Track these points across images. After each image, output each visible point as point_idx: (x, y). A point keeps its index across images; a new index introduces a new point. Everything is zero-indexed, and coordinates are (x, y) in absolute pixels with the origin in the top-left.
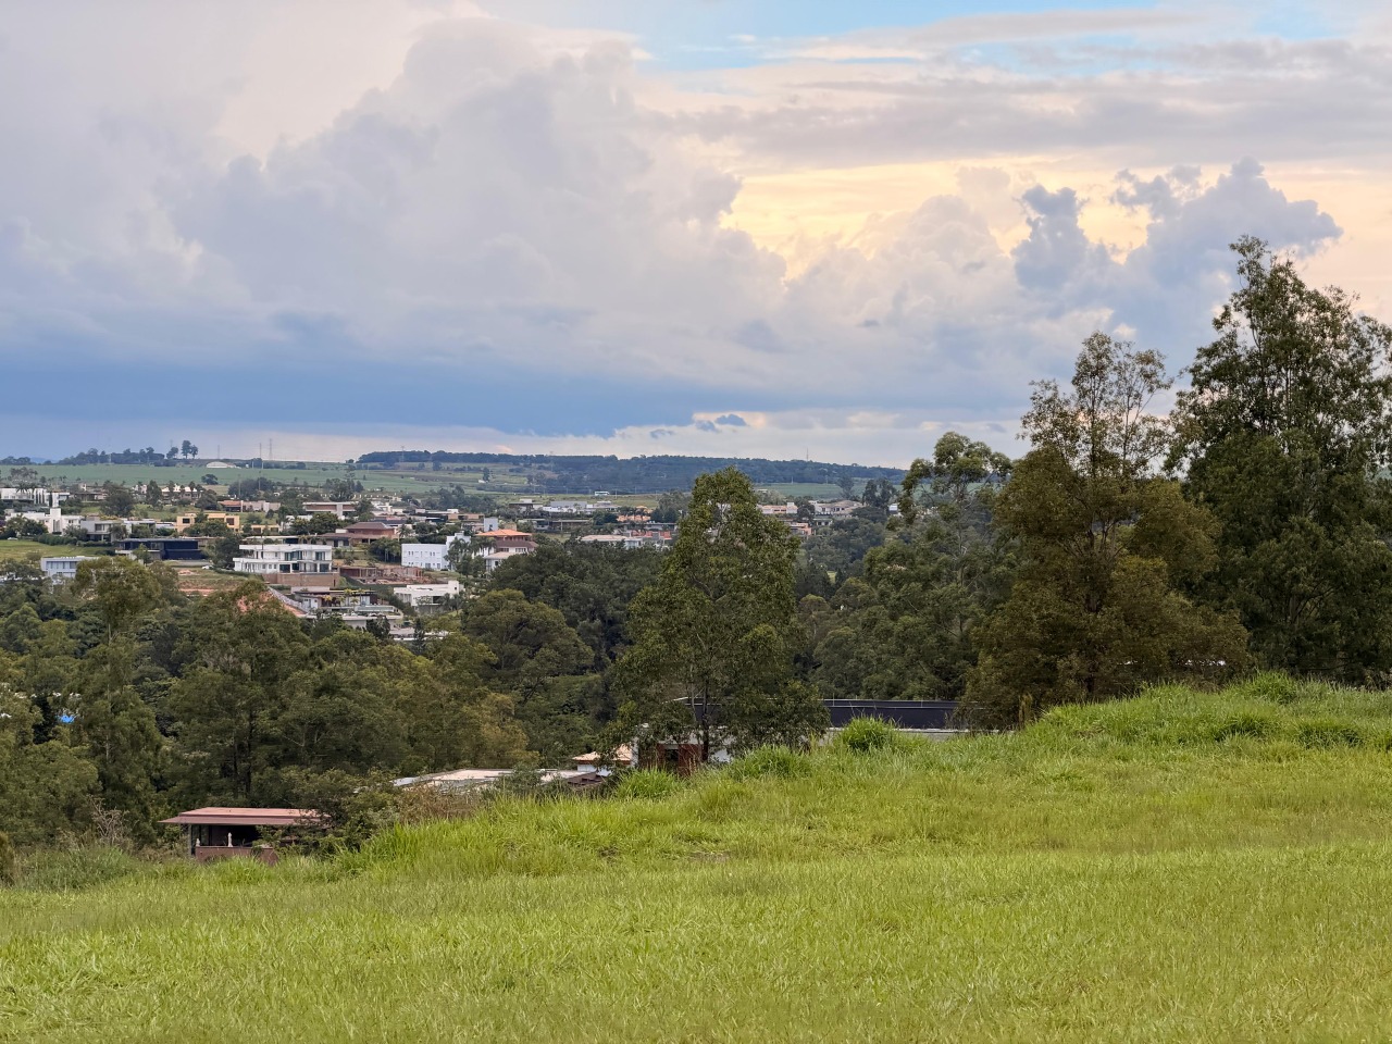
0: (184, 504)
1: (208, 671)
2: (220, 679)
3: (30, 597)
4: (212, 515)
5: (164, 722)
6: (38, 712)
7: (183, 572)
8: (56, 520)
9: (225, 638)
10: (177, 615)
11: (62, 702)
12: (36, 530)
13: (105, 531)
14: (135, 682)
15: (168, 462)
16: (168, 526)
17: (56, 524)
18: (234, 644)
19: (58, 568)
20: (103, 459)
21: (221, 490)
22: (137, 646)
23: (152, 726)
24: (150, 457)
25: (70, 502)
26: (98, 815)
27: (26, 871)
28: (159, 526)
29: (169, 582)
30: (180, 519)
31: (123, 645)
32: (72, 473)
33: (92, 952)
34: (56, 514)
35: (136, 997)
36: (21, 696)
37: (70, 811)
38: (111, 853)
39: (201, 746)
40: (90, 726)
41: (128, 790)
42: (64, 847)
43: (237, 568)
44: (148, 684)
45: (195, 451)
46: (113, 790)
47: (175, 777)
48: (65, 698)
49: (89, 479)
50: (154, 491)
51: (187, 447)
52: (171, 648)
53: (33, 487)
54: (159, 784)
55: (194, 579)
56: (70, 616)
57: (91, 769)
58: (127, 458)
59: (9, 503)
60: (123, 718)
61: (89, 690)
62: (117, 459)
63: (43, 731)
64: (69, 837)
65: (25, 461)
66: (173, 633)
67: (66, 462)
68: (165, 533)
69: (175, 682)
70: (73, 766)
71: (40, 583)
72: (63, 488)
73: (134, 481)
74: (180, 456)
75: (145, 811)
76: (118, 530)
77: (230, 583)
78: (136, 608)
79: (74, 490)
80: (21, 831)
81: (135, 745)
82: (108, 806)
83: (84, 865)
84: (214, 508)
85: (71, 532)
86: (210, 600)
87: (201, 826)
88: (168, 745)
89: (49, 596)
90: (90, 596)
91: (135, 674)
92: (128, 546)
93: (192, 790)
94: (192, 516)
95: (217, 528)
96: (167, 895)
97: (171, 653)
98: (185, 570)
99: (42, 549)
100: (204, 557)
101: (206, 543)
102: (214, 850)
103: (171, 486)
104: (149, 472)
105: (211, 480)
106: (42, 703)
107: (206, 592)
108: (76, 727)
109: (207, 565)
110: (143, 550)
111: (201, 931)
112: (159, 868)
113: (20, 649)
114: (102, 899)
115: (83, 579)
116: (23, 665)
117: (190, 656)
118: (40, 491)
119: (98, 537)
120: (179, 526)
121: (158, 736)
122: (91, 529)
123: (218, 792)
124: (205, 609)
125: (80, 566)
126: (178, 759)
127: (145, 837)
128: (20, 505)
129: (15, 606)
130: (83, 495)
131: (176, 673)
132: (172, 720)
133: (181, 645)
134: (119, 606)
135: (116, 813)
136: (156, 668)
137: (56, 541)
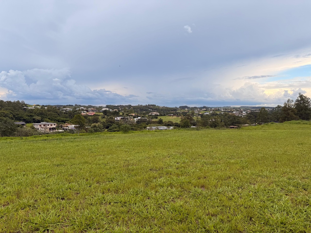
0: (230, 109)
1: (231, 118)
5: (228, 121)
8: (222, 110)
12: (221, 111)
15: (229, 107)
18: (233, 117)
19: (222, 113)
21: (232, 109)
24: (228, 107)
26: (225, 126)
27: (221, 129)
28: (228, 111)
29: (229, 114)
31: (226, 117)
33: (224, 133)
35: (227, 136)
37: (223, 126)
38: (225, 128)
39: (231, 123)
42: (223, 128)
44: (228, 119)
46: (225, 125)
49: (224, 108)
50: (228, 109)
54: (228, 125)
56: (223, 115)
59: (220, 109)
60: (226, 121)
61: (224, 119)
62: (226, 107)
63: (221, 122)
65: (221, 107)
66: (229, 116)
70: (223, 123)
73: (227, 108)
76: (226, 111)
77: (232, 114)
78: (227, 115)
80: (220, 127)
81: (227, 123)
87: (230, 127)
93: (230, 125)
97: (229, 117)
98: (230, 113)
101: (231, 111)
104: (228, 108)
106: (221, 120)
108: (223, 121)
111: (231, 132)
112: (228, 129)
113: (220, 117)
114: (225, 130)
115: (224, 113)
117: (230, 118)
123: (232, 125)
126: (229, 123)
127: (227, 127)
129: (220, 115)
137: (222, 111)
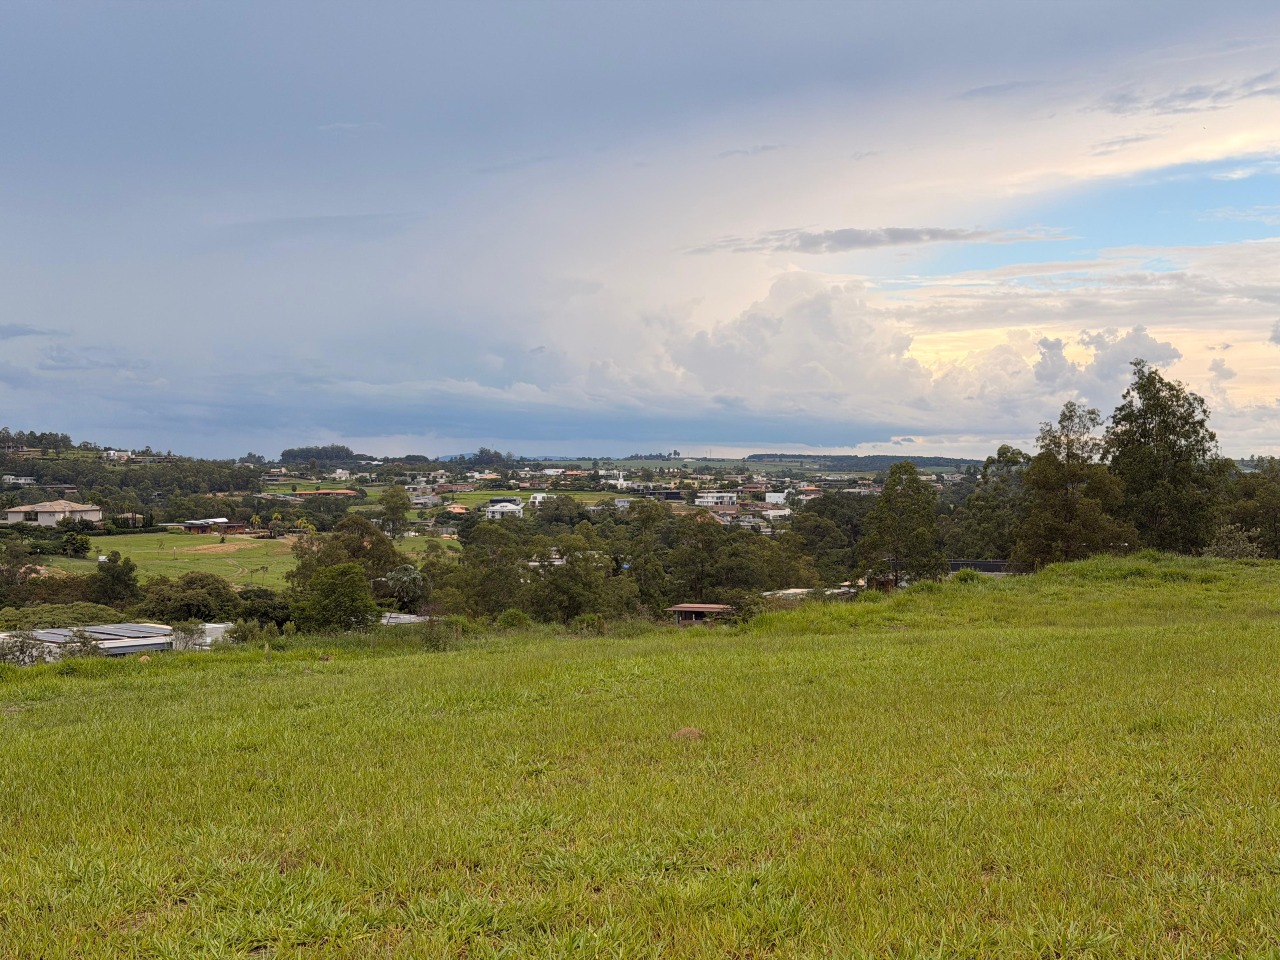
0: (675, 476)
1: (685, 547)
2: (689, 549)
3: (610, 515)
4: (686, 481)
5: (666, 568)
6: (614, 563)
7: (674, 505)
8: (621, 483)
9: (691, 532)
10: (671, 523)
11: (624, 559)
12: (613, 488)
13: (641, 488)
14: (655, 550)
15: (668, 459)
16: (668, 486)
17: (622, 485)
18: (695, 535)
19: (622, 503)
20: (641, 457)
21: (689, 471)
22: (655, 536)
23: (661, 569)
24: (660, 457)
25: (627, 476)
26: (639, 606)
27: (610, 630)
28: (664, 486)
29: (668, 509)
30: (672, 483)
31: (649, 536)
32: (628, 464)
33: (636, 665)
34: (621, 481)
35: (654, 684)
36: (607, 557)
37: (627, 604)
38: (644, 623)
39: (681, 578)
40: (636, 569)
41: (651, 596)
42: (625, 620)
43: (697, 503)
44: (660, 552)
45: (679, 454)
46: (645, 596)
47: (671, 591)
48: (625, 558)
49: (634, 466)
50: (662, 470)
51: (676, 453)
52: (669, 537)
53: (612, 469)
54: (664, 594)
55: (678, 508)
56: (627, 523)
57: (636, 587)
58: (651, 457)
59: (602, 476)
60: (649, 566)
61: (635, 554)
62: (646, 458)
63: (617, 571)
64: (626, 615)
65: (609, 459)
66: (669, 530)
67: (626, 459)
68: (666, 488)
69: (671, 551)
70: (629, 586)
71: (615, 510)
72: (624, 470)
73: (654, 467)
74: (672, 456)
75: (658, 605)
76: (647, 488)
77: (693, 510)
78: (654, 520)
79: (629, 471)
80: (608, 613)
81: (654, 578)
82: (643, 603)
83: (633, 628)
84: (687, 478)
85: (627, 488)
86: (685, 516)
87: (681, 612)
88: (668, 577)
89: (618, 515)
90: (635, 515)
91: (654, 548)
92: (651, 494)
93: (678, 596)
94: (678, 481)
95: (688, 486)
96: (666, 641)
97: (669, 539)
98: (674, 504)
99: (616, 495)
100: (683, 499)
101: (683, 492)
102: (686, 622)
103: (669, 469)
104: (660, 463)
105: (685, 466)
106: (616, 560)
107: (683, 514)
108: (630, 569)
109: (684, 502)
110: (657, 496)
111: (681, 657)
112: (664, 629)
113: (607, 537)
114: (641, 643)
115: (632, 508)
116: (608, 544)
117: (677, 540)
118: (615, 471)
119: (638, 491)
120: (672, 485)
121: (664, 574)
122: (636, 487)
123: (689, 597)
124: (683, 521)
125: (631, 503)
126: (672, 583)
127: (658, 616)
128: (606, 477)
129: (605, 519)
130: (633, 473)
131: (671, 547)
132: (670, 567)
133: (673, 536)
134: (647, 520)
135: (646, 606)
136: (662, 545)
137: (621, 492)
